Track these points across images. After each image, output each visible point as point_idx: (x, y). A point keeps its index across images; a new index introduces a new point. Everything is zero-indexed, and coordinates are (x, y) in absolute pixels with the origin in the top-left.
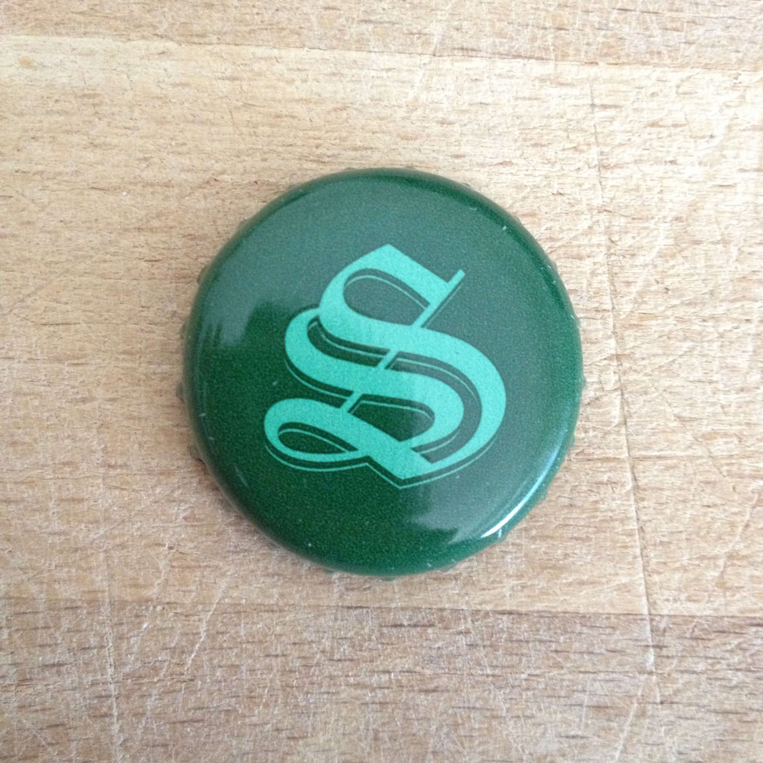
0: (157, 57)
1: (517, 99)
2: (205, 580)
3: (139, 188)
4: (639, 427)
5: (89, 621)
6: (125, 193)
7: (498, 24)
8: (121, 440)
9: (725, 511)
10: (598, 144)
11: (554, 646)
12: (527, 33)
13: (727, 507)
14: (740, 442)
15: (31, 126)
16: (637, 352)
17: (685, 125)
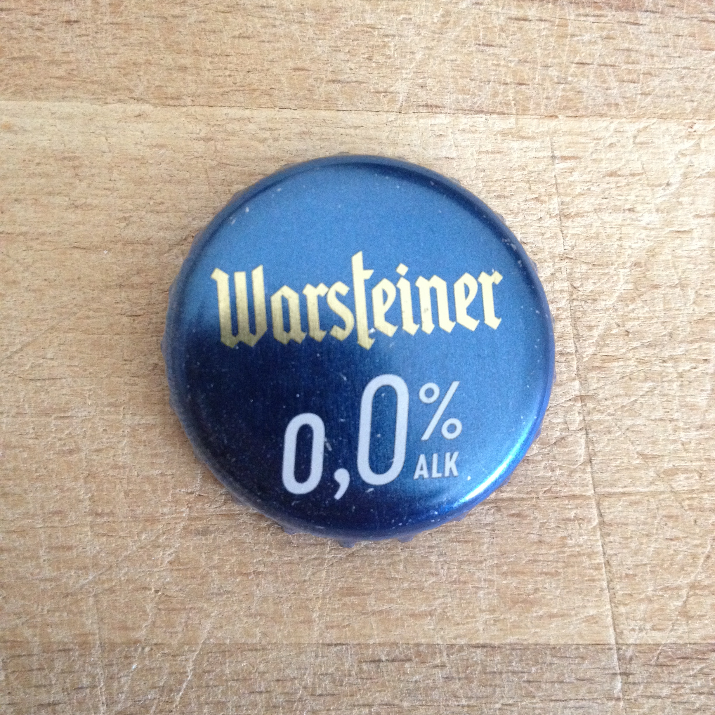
0: (133, 119)
1: (480, 153)
2: (190, 622)
3: (119, 246)
4: (603, 465)
5: (81, 663)
6: (106, 252)
7: (460, 81)
8: (107, 488)
9: (687, 543)
10: (559, 195)
11: (526, 677)
12: (488, 89)
13: (688, 540)
14: (700, 477)
15: (14, 188)
16: (600, 393)
17: (642, 174)
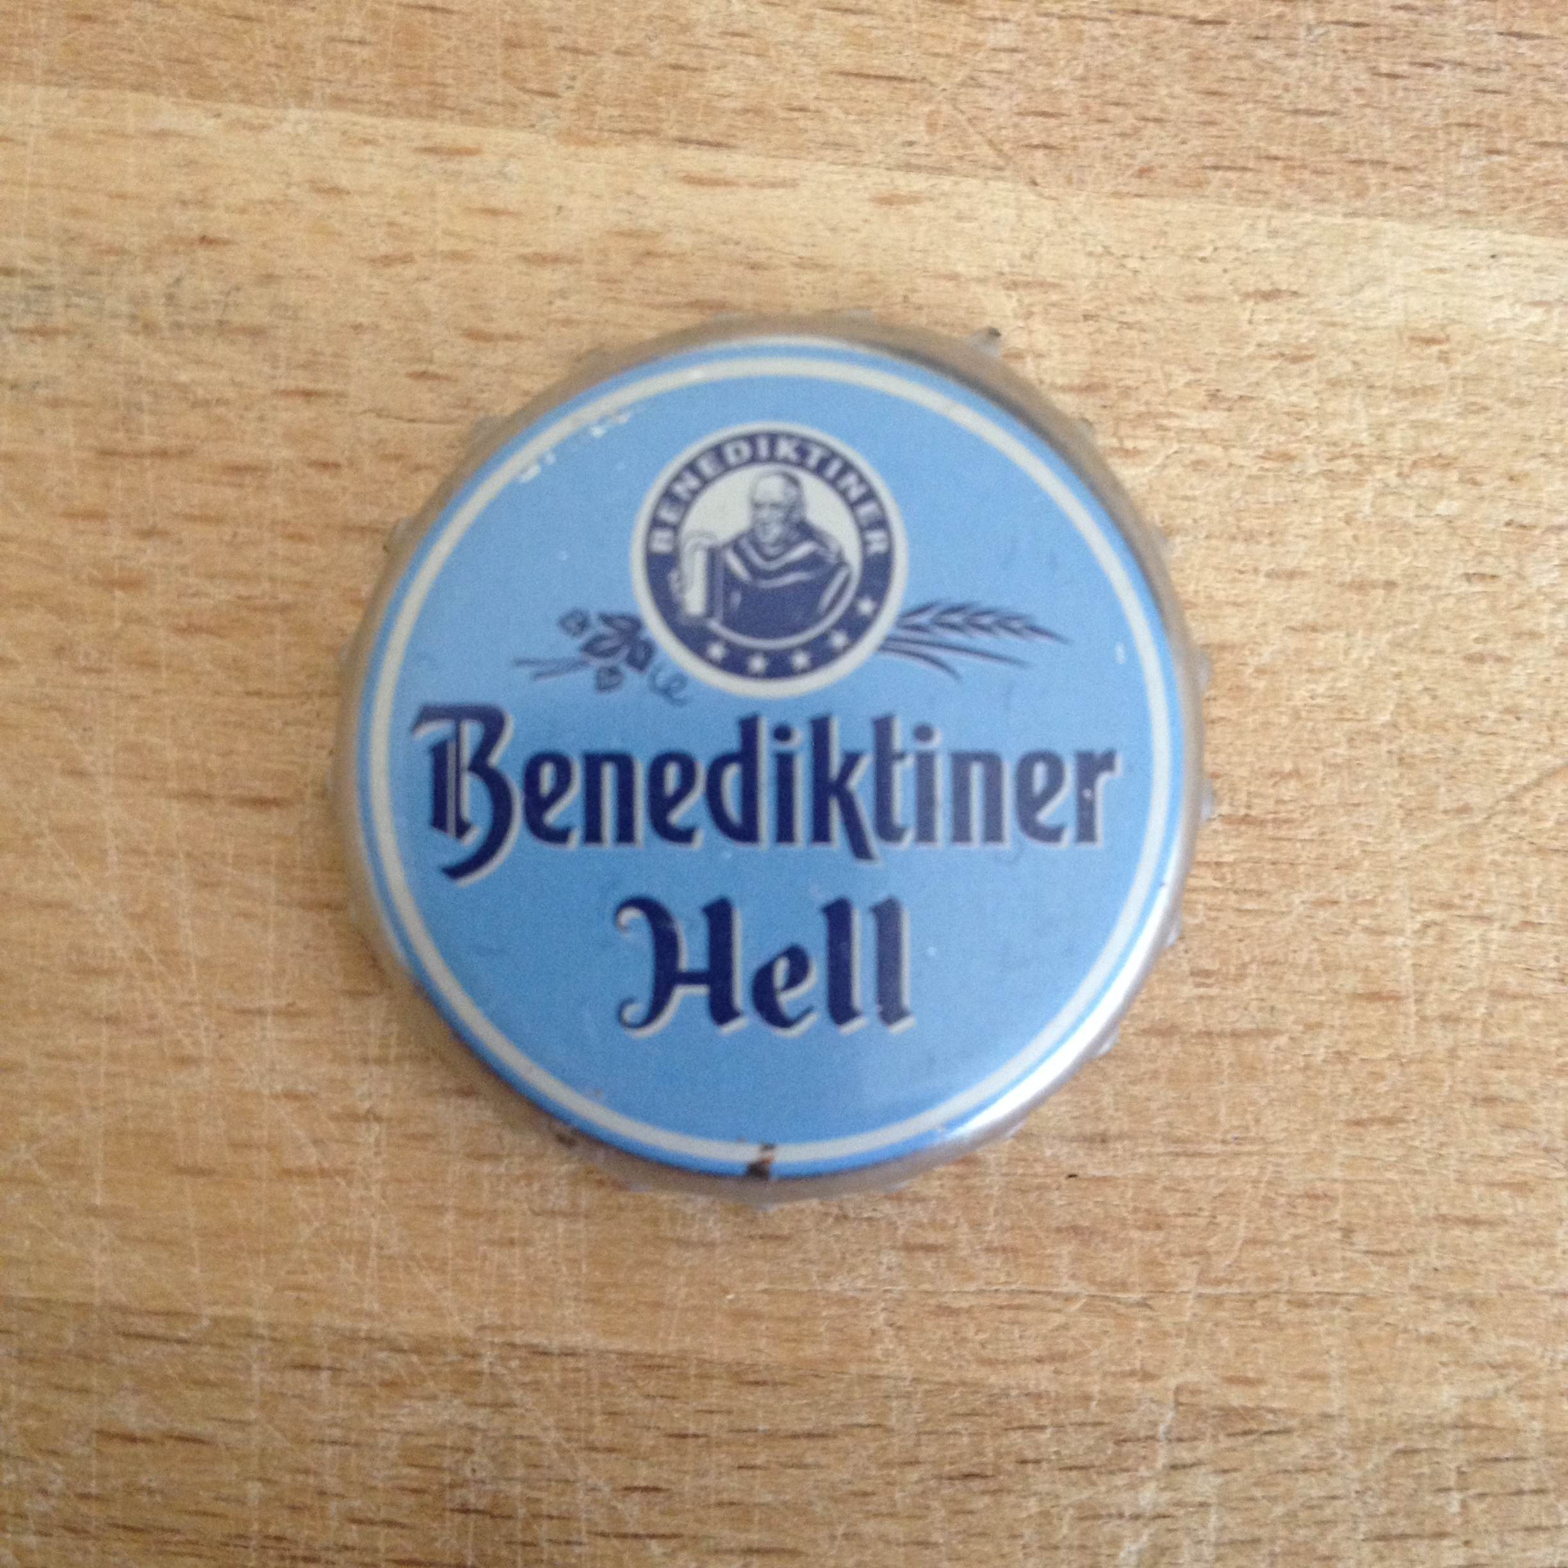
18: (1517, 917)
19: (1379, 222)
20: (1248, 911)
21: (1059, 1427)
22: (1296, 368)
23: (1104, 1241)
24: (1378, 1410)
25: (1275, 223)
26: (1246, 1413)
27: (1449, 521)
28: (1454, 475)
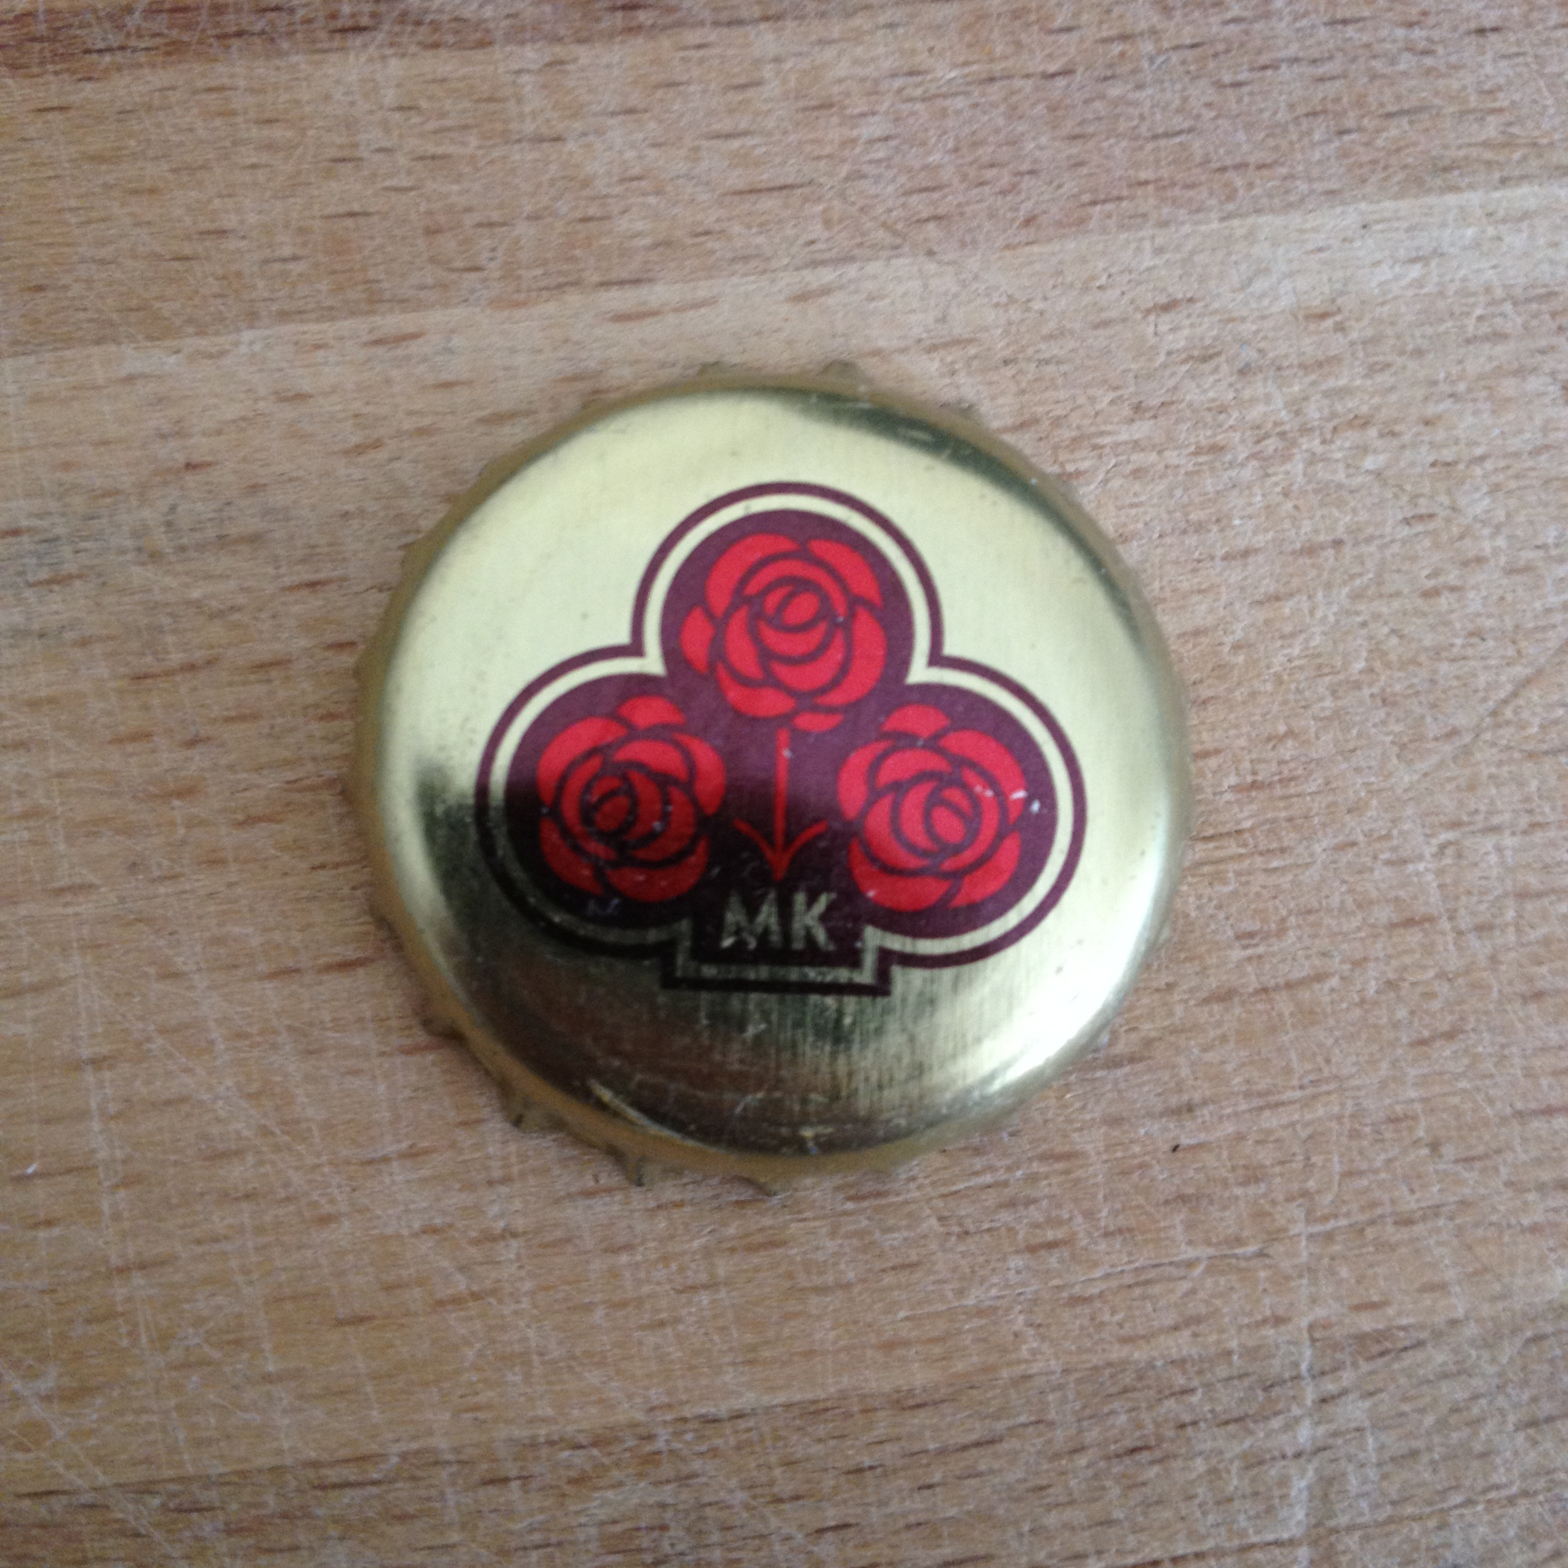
18: (1524, 821)
19: (1250, 220)
20: (1275, 870)
21: (1208, 1386)
22: (1207, 367)
23: (1211, 1202)
24: (1500, 1305)
25: (1159, 241)
26: (1379, 1336)
27: (1378, 474)
28: (1373, 432)
